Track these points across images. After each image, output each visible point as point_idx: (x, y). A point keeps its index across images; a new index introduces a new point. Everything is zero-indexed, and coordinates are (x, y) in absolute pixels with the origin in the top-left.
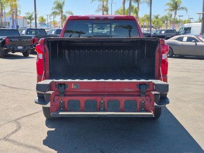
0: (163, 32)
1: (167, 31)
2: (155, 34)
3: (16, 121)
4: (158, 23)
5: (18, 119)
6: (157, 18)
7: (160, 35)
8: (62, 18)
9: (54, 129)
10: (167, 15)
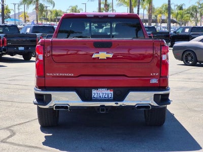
0: (187, 30)
1: (193, 29)
2: (175, 32)
3: (8, 128)
4: (182, 17)
5: (10, 127)
6: (181, 8)
7: (183, 34)
8: (36, 8)
9: (51, 135)
10: (197, 5)
